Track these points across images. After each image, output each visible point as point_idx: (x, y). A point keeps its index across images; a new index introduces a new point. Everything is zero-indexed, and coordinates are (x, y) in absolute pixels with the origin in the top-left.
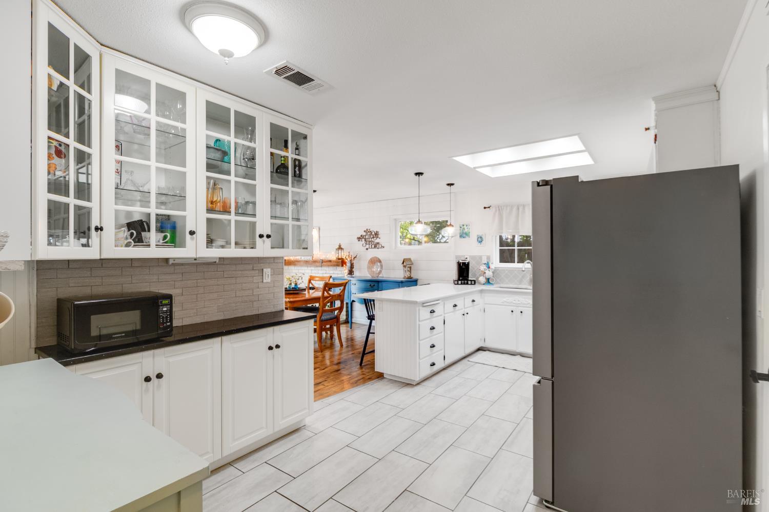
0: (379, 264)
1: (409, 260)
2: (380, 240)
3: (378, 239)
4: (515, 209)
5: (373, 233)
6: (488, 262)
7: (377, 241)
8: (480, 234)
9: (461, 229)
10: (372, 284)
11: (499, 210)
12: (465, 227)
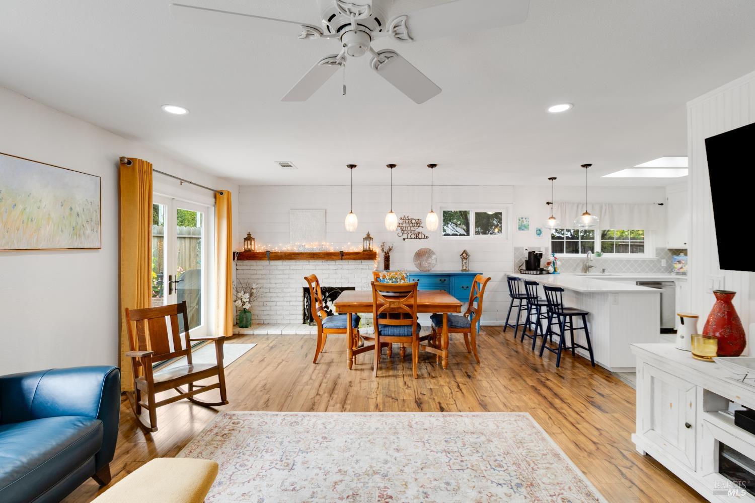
1: (467, 251)
2: (425, 229)
5: (413, 222)
7: (419, 230)
8: (539, 227)
9: (520, 222)
10: (443, 279)
11: (562, 206)
12: (524, 219)
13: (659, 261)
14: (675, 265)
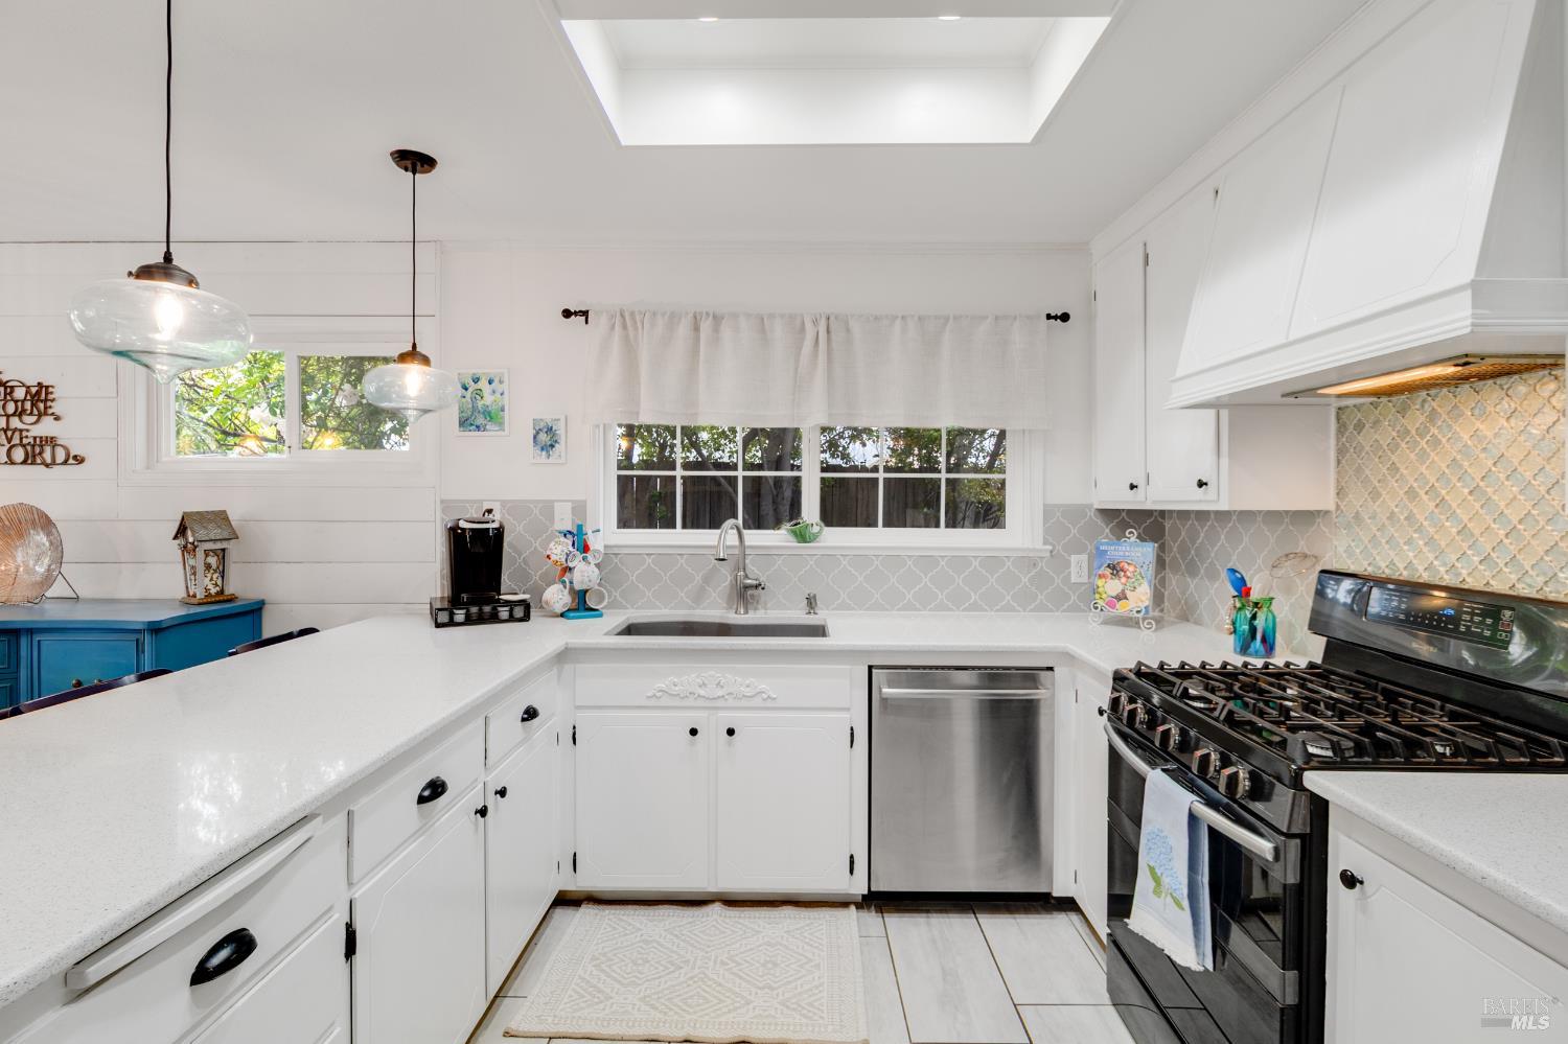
0: (42, 538)
1: (221, 517)
2: (67, 426)
3: (47, 421)
4: (683, 329)
5: (20, 393)
6: (580, 527)
7: (46, 428)
8: (547, 417)
9: (468, 394)
11: (625, 327)
12: (484, 384)
13: (1058, 560)
14: (1100, 582)
